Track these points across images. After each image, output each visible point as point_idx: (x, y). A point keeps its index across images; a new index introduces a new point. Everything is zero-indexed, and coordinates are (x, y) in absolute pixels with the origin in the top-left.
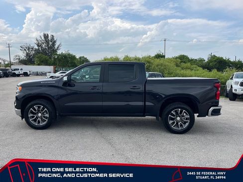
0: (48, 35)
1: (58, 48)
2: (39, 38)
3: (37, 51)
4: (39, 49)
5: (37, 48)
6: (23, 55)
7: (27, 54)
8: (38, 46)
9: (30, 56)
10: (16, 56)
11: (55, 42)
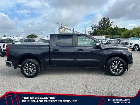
0: (105, 18)
1: (111, 24)
2: (100, 21)
3: (99, 28)
4: (100, 26)
5: (99, 26)
6: (92, 31)
7: (94, 30)
8: (100, 25)
9: (95, 31)
10: (89, 32)
11: (109, 21)
